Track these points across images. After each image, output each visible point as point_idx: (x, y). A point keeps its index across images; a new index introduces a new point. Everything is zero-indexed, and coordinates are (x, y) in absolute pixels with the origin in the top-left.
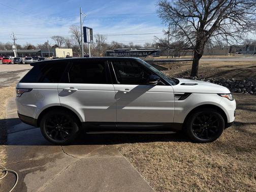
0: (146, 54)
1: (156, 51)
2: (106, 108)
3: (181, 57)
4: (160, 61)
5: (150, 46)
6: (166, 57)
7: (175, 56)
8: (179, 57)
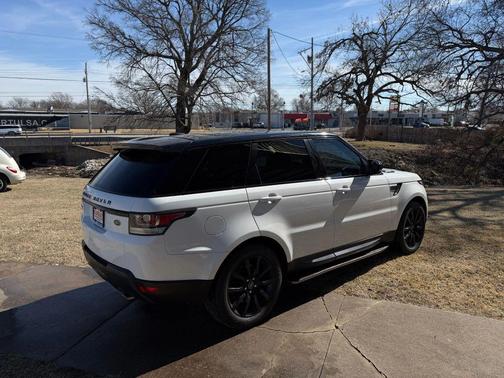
0: (35, 123)
1: (60, 118)
2: (322, 225)
3: (119, 131)
4: (87, 139)
5: (28, 105)
6: (87, 131)
7: (107, 129)
8: (115, 130)
